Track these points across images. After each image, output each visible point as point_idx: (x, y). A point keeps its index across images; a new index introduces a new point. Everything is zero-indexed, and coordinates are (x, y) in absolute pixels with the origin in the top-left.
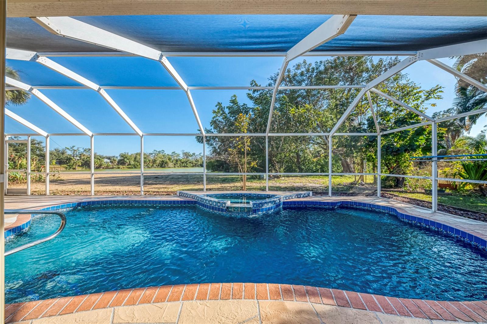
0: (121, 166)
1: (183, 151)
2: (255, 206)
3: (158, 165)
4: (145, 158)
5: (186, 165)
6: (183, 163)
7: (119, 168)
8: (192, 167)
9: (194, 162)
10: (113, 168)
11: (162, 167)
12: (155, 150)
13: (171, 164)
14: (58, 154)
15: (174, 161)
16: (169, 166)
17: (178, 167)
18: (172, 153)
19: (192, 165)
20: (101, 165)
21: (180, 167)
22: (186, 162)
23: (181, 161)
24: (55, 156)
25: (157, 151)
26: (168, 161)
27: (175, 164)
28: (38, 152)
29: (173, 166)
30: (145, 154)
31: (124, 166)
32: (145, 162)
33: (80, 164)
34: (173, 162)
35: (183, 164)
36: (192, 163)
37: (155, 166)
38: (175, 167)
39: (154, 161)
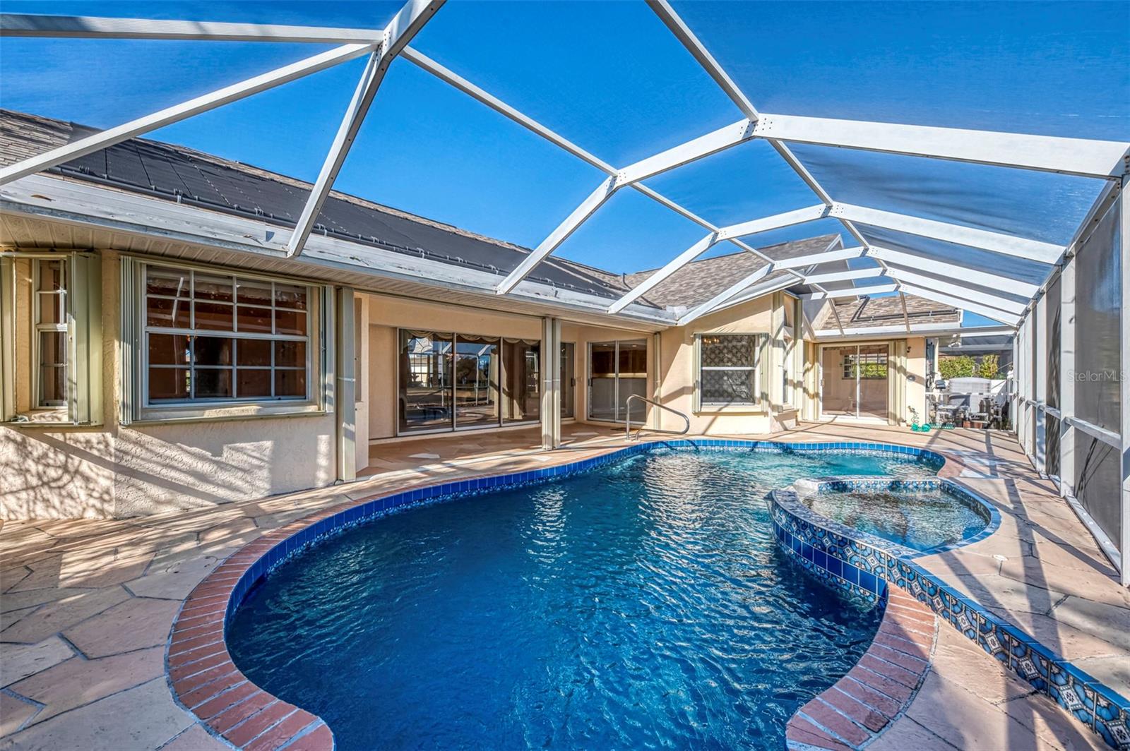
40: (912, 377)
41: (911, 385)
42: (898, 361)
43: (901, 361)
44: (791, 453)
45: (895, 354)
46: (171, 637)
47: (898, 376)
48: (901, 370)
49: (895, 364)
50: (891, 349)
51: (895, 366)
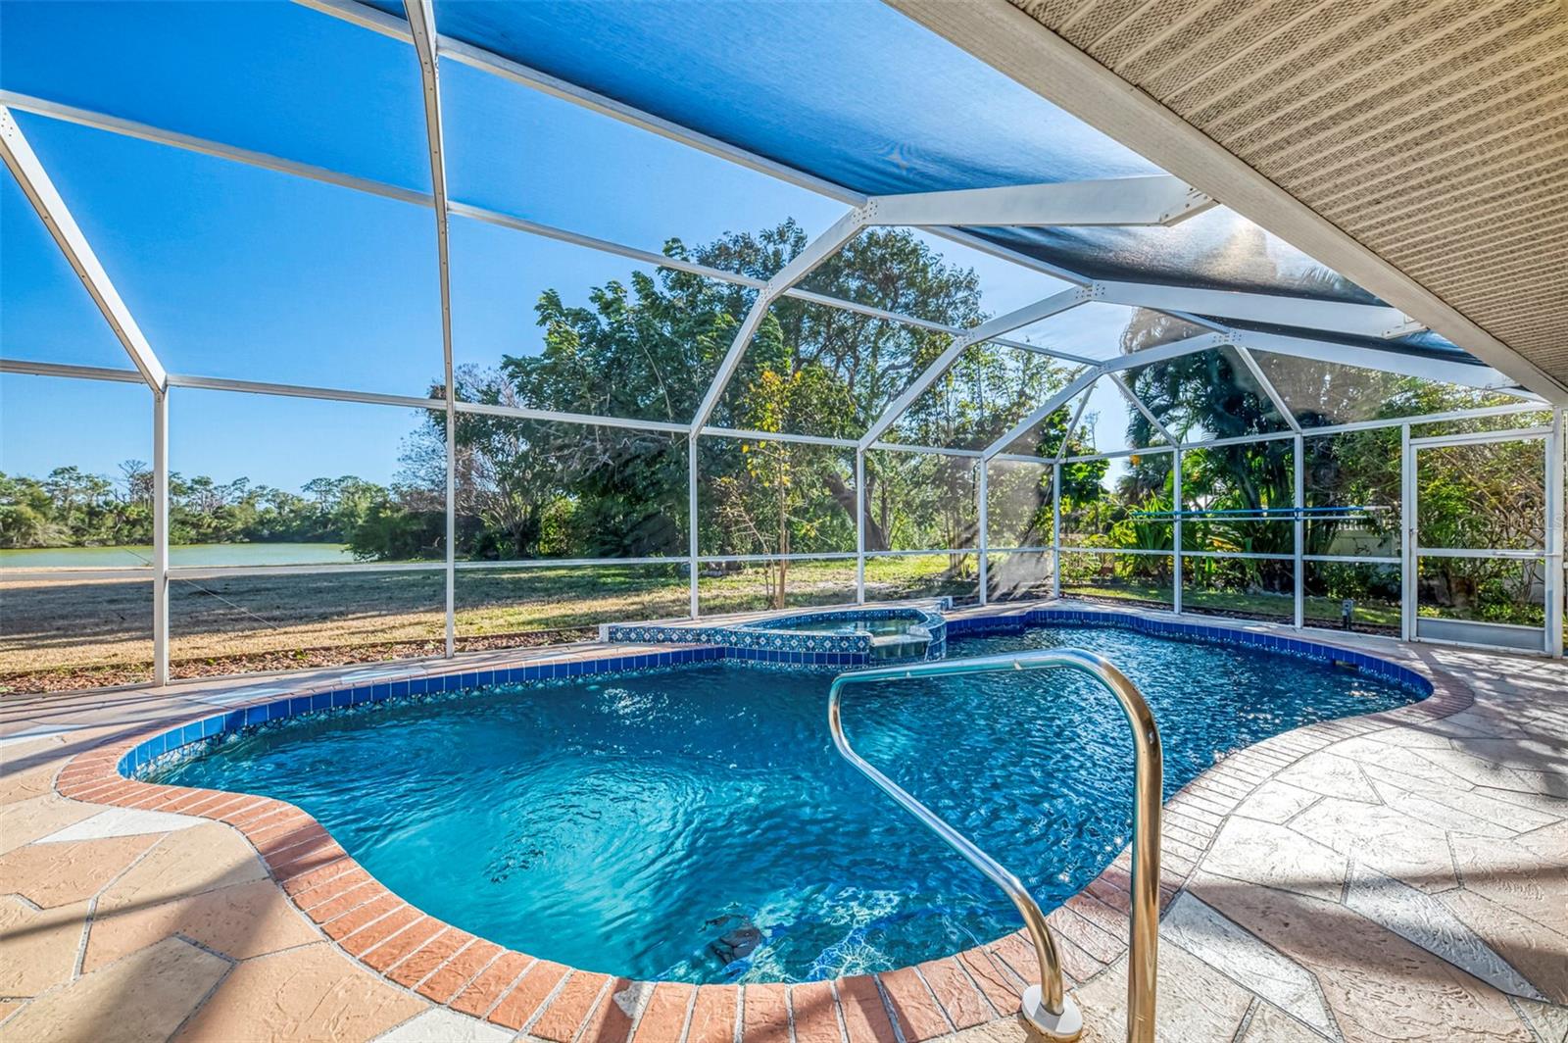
1: (135, 464)
8: (193, 542)
9: (207, 520)
13: (53, 527)
15: (73, 514)
16: (41, 537)
17: (103, 542)
18: (56, 473)
19: (193, 533)
21: (118, 543)
23: (118, 514)
26: (29, 512)
27: (78, 531)
29: (68, 537)
34: (62, 517)
36: (195, 526)
38: (78, 544)
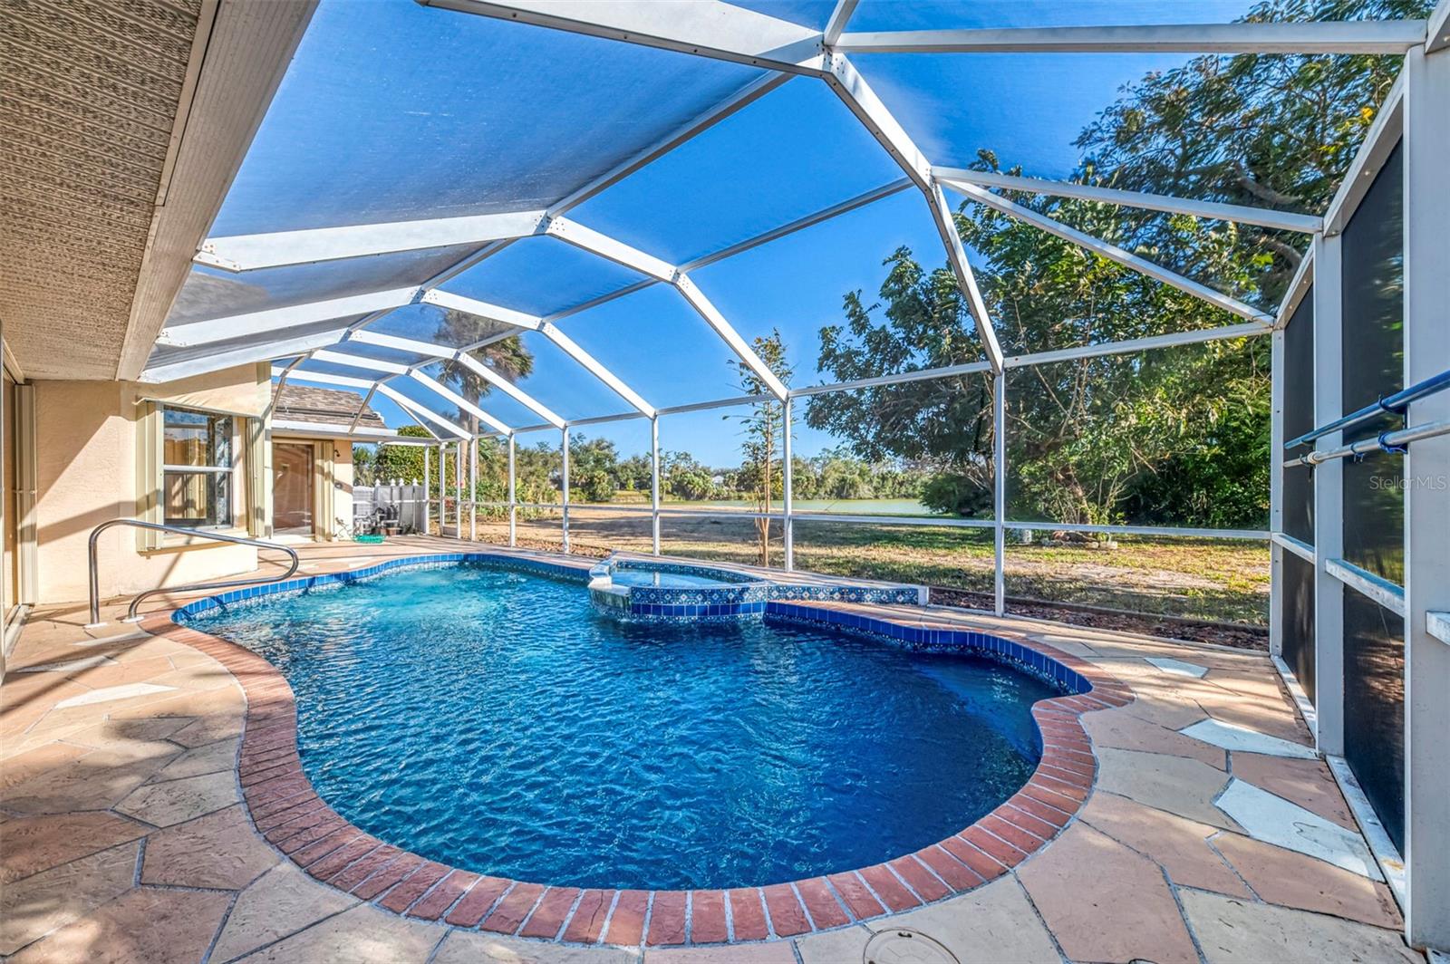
0: (744, 494)
2: (638, 595)
3: (832, 492)
4: (797, 472)
5: (910, 491)
6: (901, 484)
7: (740, 498)
10: (728, 498)
11: (842, 498)
12: (824, 450)
13: (866, 487)
14: (636, 468)
15: (876, 479)
17: (887, 496)
20: (706, 491)
22: (914, 481)
23: (895, 478)
24: (632, 471)
25: (829, 452)
27: (876, 489)
28: (608, 464)
30: (796, 461)
31: (752, 494)
32: (795, 482)
33: (670, 489)
34: (871, 481)
35: (903, 490)
37: (822, 493)
39: (820, 482)
40: (339, 485)
41: (339, 493)
42: (326, 465)
43: (328, 465)
44: (355, 584)
45: (322, 458)
46: (1066, 826)
47: (326, 483)
48: (328, 476)
49: (323, 469)
50: (317, 451)
51: (322, 472)
